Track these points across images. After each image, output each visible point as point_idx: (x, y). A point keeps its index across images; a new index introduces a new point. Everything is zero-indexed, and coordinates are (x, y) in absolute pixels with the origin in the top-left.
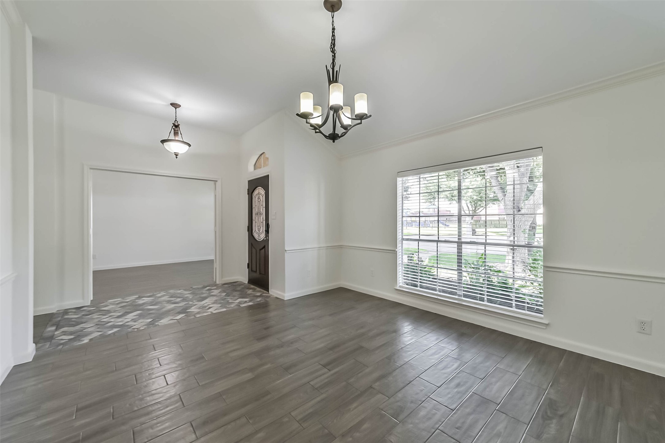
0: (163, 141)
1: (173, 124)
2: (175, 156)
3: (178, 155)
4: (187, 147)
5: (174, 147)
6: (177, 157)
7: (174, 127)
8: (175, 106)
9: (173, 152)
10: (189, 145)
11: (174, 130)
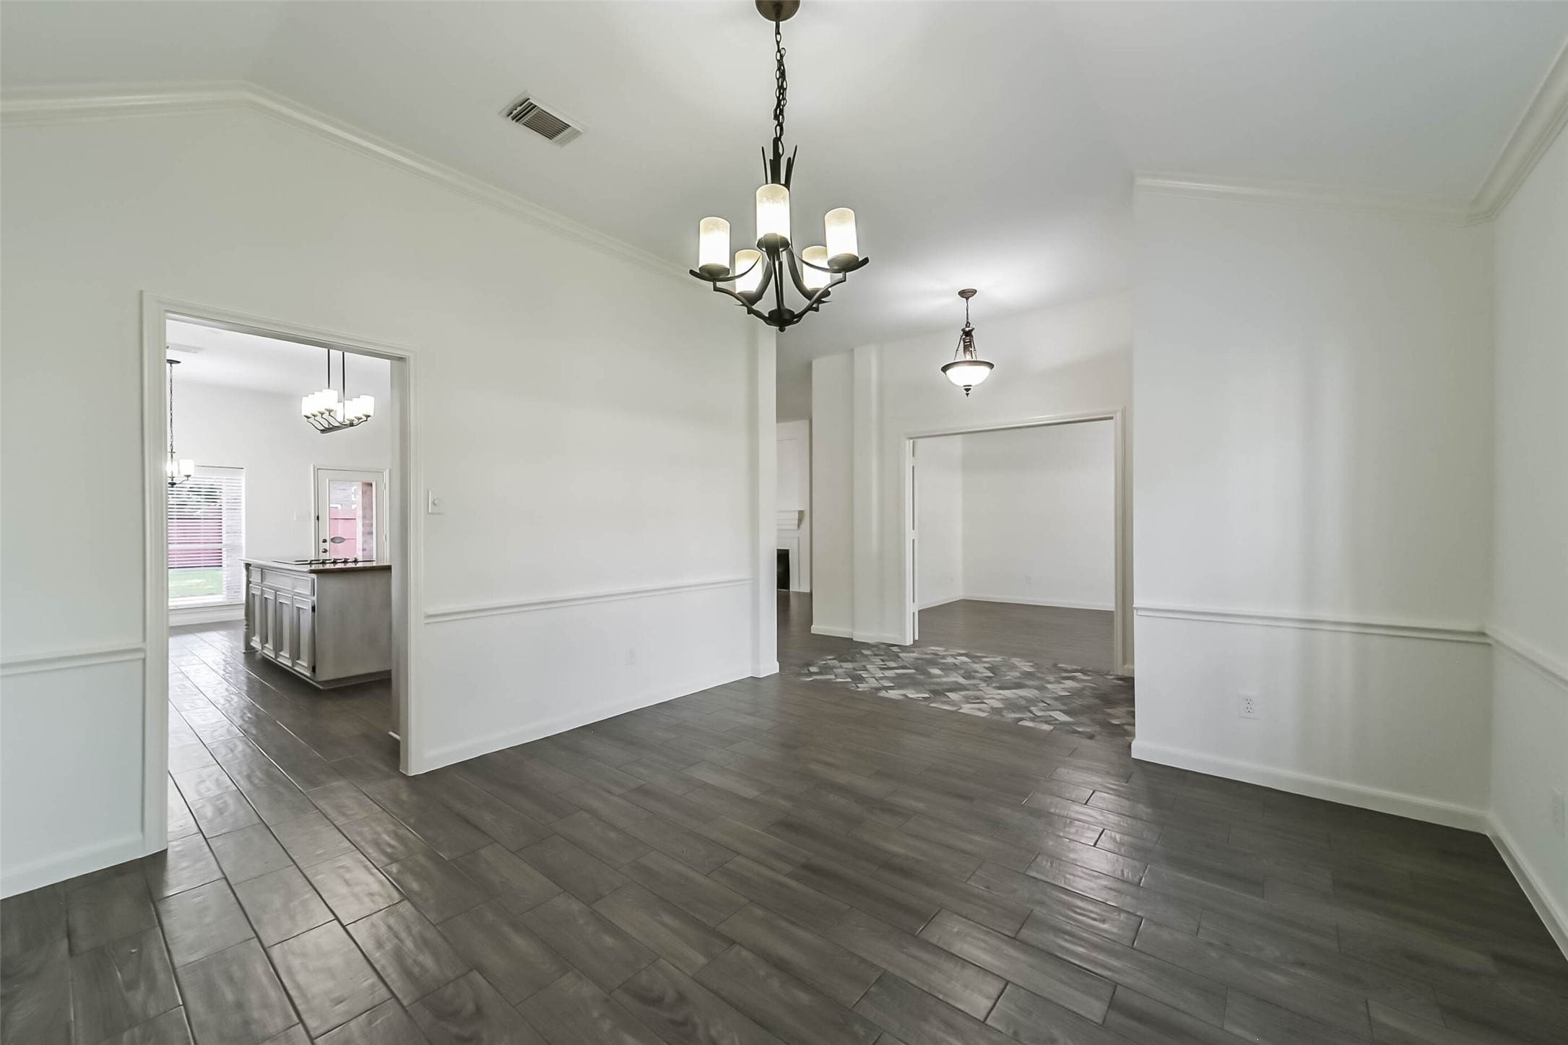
0: (945, 369)
1: (962, 330)
2: (965, 392)
3: (970, 389)
4: (986, 370)
5: (962, 376)
6: (967, 394)
7: (964, 337)
8: (966, 294)
9: (962, 385)
10: (991, 366)
11: (965, 342)
